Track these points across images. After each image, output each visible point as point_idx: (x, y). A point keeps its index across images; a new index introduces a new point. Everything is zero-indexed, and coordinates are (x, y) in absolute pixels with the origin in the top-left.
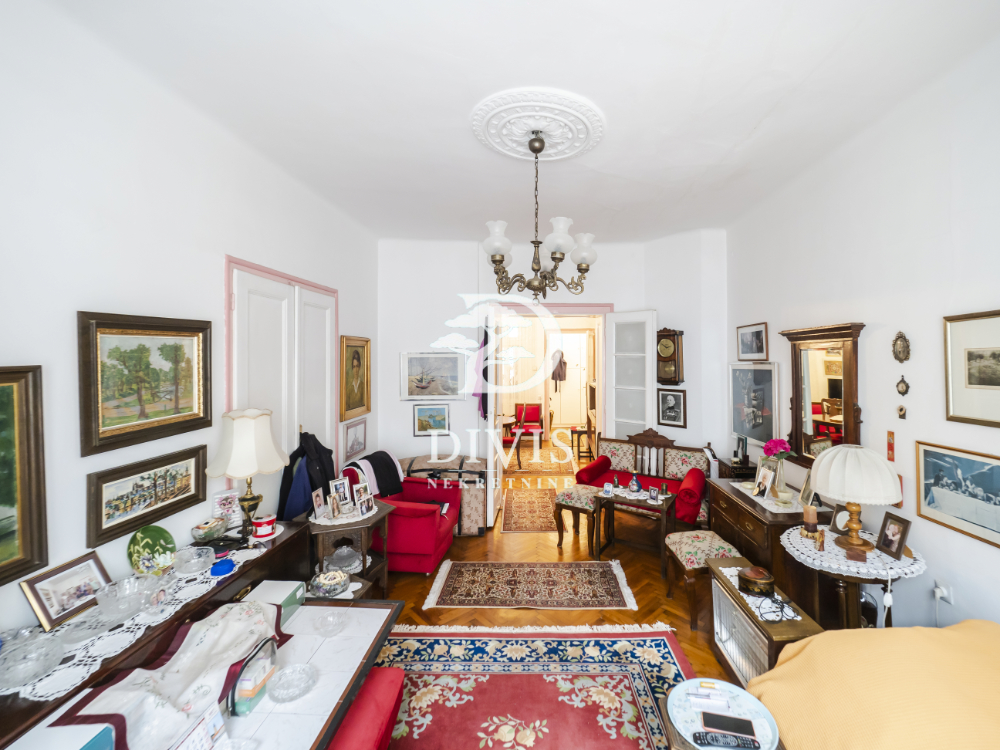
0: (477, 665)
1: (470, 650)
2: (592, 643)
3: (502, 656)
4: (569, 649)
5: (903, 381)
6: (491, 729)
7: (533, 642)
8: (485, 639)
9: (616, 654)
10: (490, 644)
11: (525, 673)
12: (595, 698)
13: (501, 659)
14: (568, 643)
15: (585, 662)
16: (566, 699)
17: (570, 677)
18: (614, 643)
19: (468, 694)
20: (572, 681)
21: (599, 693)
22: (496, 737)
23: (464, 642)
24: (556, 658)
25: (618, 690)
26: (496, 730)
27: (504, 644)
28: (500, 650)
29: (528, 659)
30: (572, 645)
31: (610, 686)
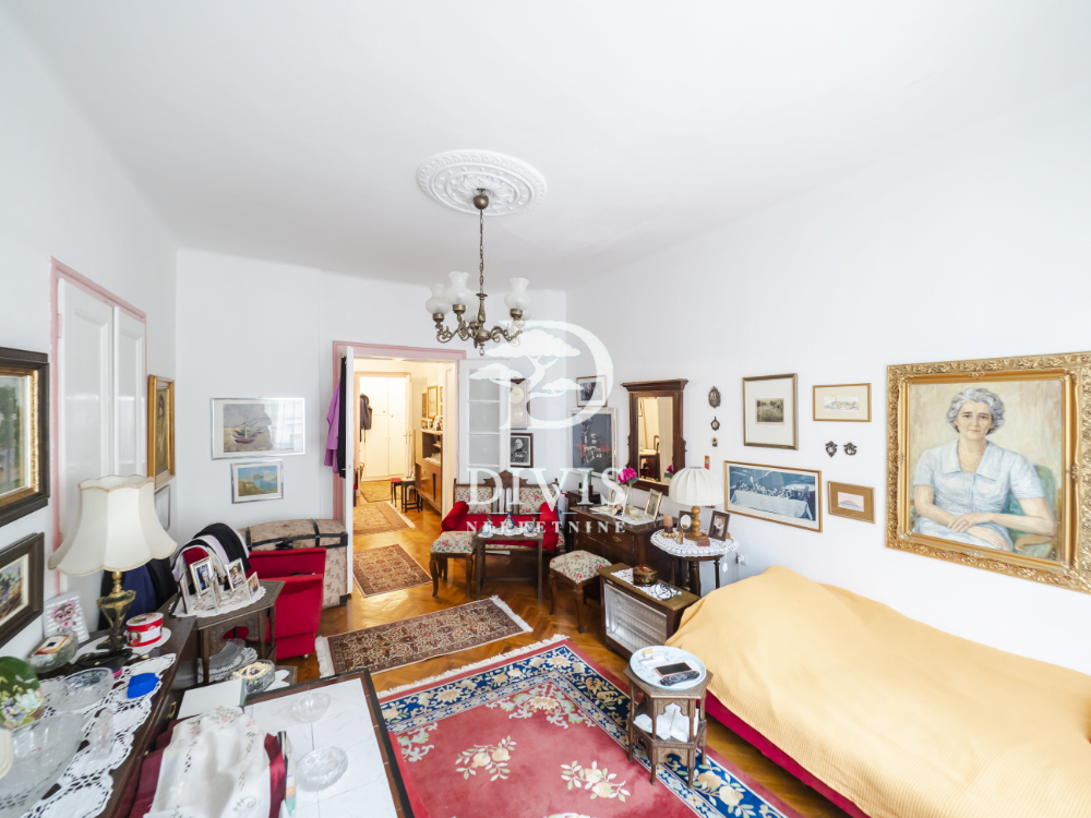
0: (419, 718)
1: (403, 709)
2: (511, 667)
3: (438, 704)
4: (494, 677)
5: (715, 420)
6: (466, 762)
7: (460, 682)
8: (413, 695)
9: (534, 669)
10: (419, 697)
11: (468, 708)
12: (537, 706)
13: (440, 706)
14: (492, 674)
15: (513, 683)
16: (515, 715)
17: (508, 698)
18: (528, 661)
19: (426, 744)
20: (511, 701)
21: (538, 701)
22: (475, 765)
23: (392, 705)
24: (487, 688)
25: (551, 694)
26: (471, 761)
27: (434, 693)
28: (432, 700)
29: (464, 697)
30: (495, 674)
31: (543, 693)
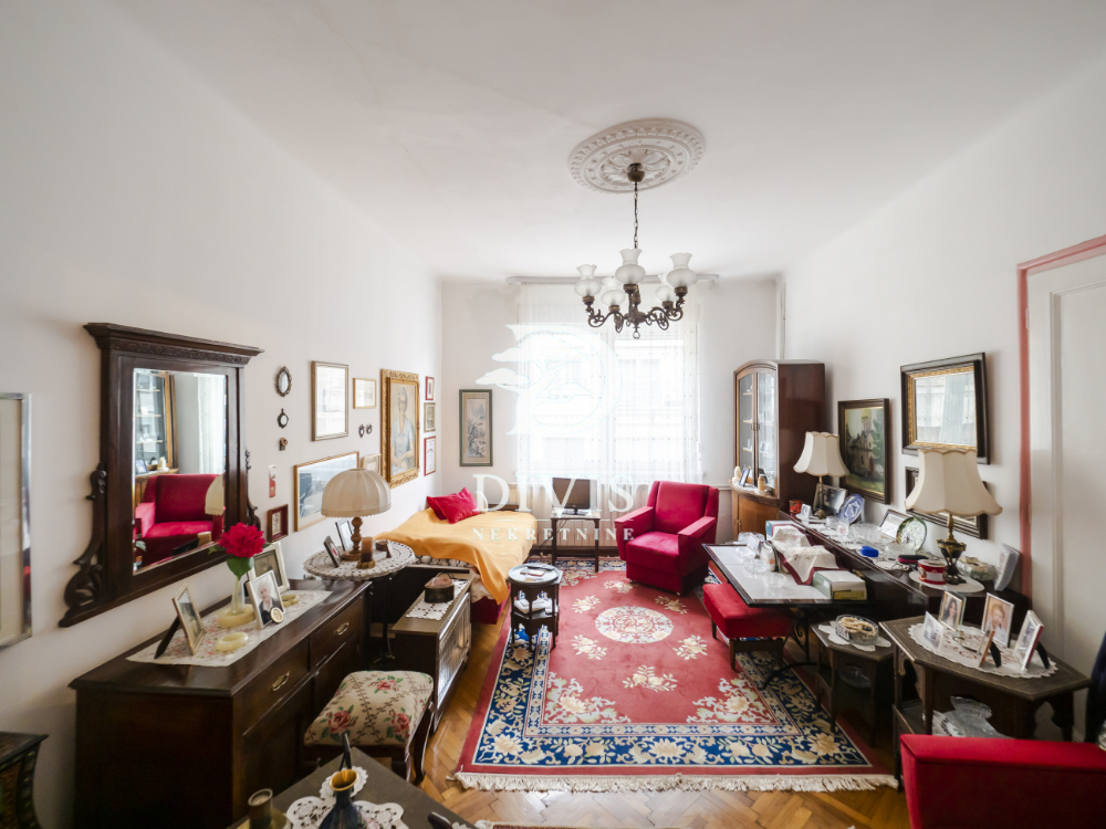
1: (724, 750)
2: (571, 761)
3: (682, 743)
4: (601, 753)
6: (668, 684)
7: (649, 762)
8: (712, 765)
9: (545, 748)
10: (704, 759)
11: (650, 724)
12: (581, 705)
13: (681, 740)
14: (602, 760)
15: (586, 738)
16: (608, 703)
17: (603, 721)
18: (542, 762)
20: (602, 717)
21: (578, 708)
22: (662, 679)
23: (739, 760)
24: (618, 742)
25: (558, 710)
26: (664, 683)
27: (686, 759)
28: (688, 751)
29: (651, 740)
30: (598, 758)
31: (564, 713)
